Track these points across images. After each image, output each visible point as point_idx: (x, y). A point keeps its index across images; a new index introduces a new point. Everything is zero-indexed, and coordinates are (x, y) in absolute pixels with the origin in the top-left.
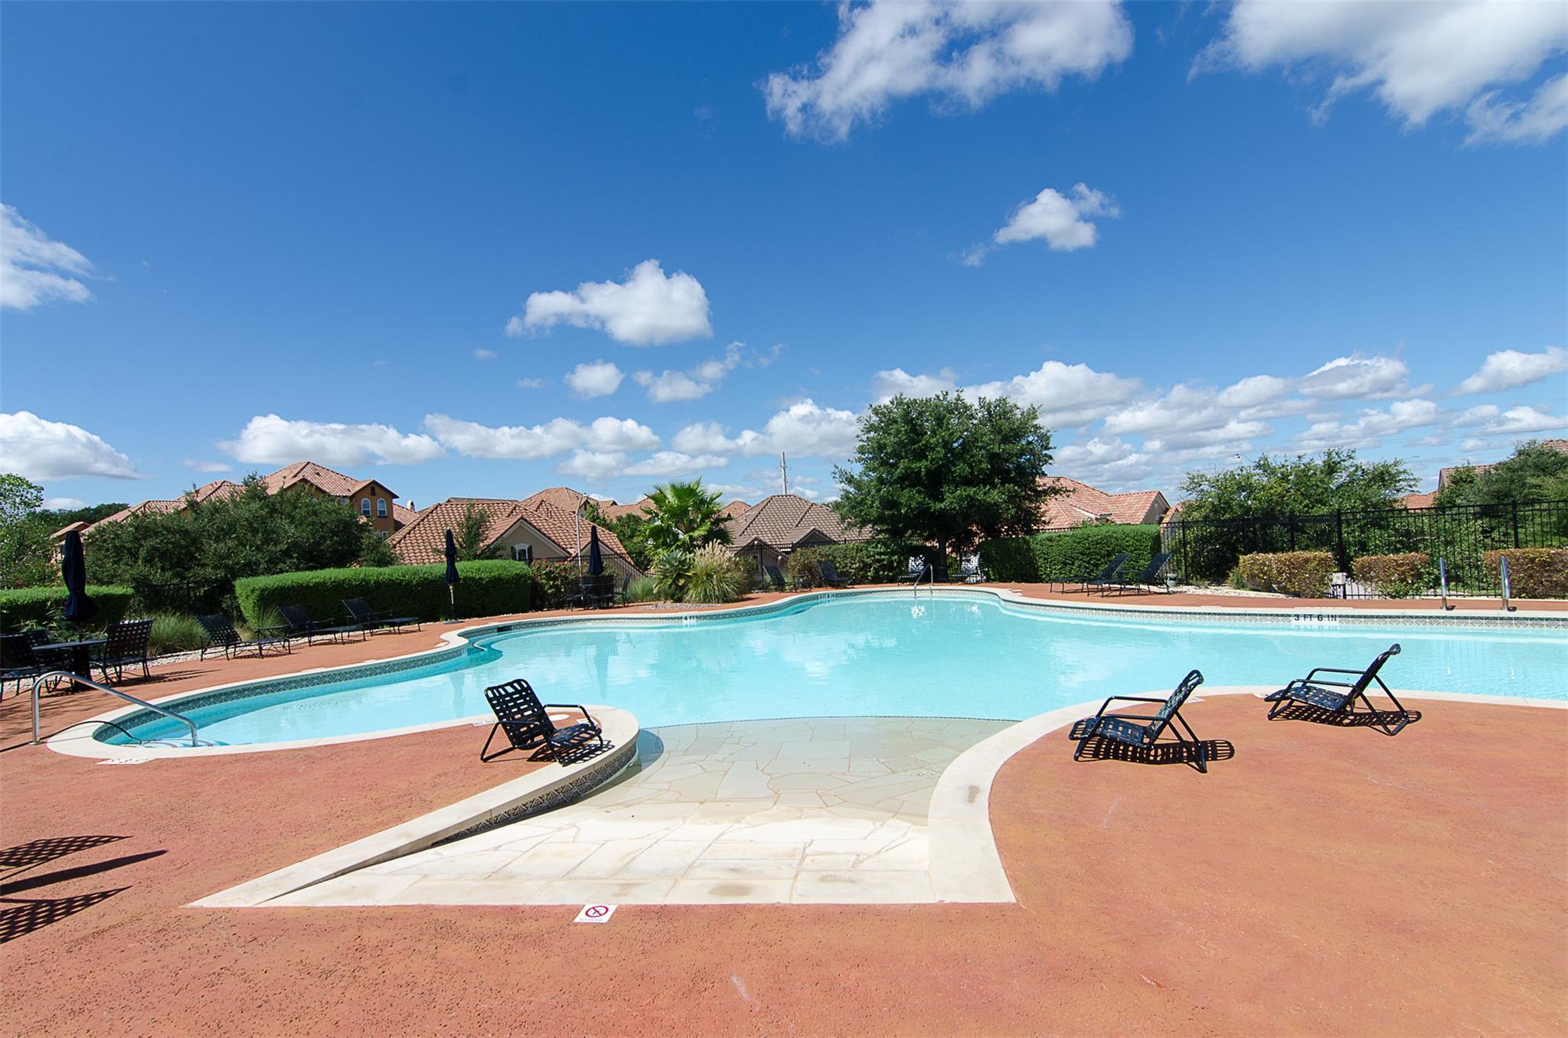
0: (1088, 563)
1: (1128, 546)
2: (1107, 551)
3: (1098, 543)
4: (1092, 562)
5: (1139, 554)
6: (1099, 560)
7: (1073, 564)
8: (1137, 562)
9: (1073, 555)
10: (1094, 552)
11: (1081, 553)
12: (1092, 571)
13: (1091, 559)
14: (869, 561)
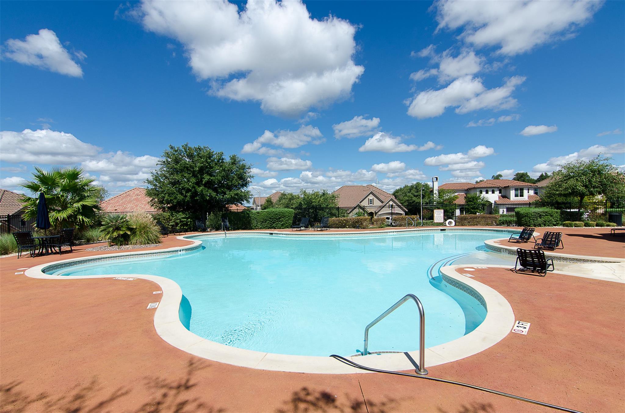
0: (271, 222)
1: (286, 216)
2: (279, 217)
3: (276, 215)
4: (273, 221)
5: (289, 218)
6: (275, 221)
7: (266, 222)
8: (288, 221)
9: (267, 219)
10: (274, 218)
11: (269, 218)
12: (272, 225)
13: (273, 220)
14: (178, 221)
